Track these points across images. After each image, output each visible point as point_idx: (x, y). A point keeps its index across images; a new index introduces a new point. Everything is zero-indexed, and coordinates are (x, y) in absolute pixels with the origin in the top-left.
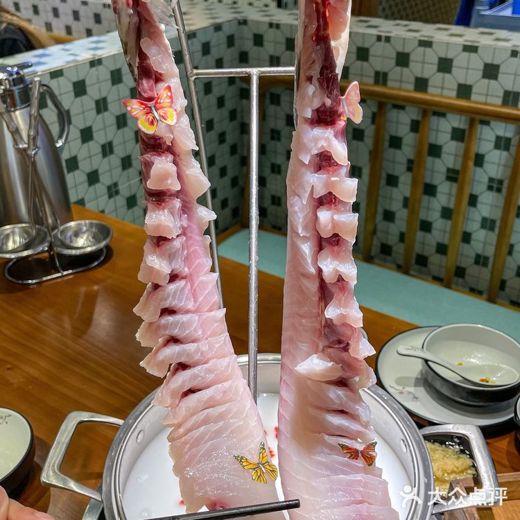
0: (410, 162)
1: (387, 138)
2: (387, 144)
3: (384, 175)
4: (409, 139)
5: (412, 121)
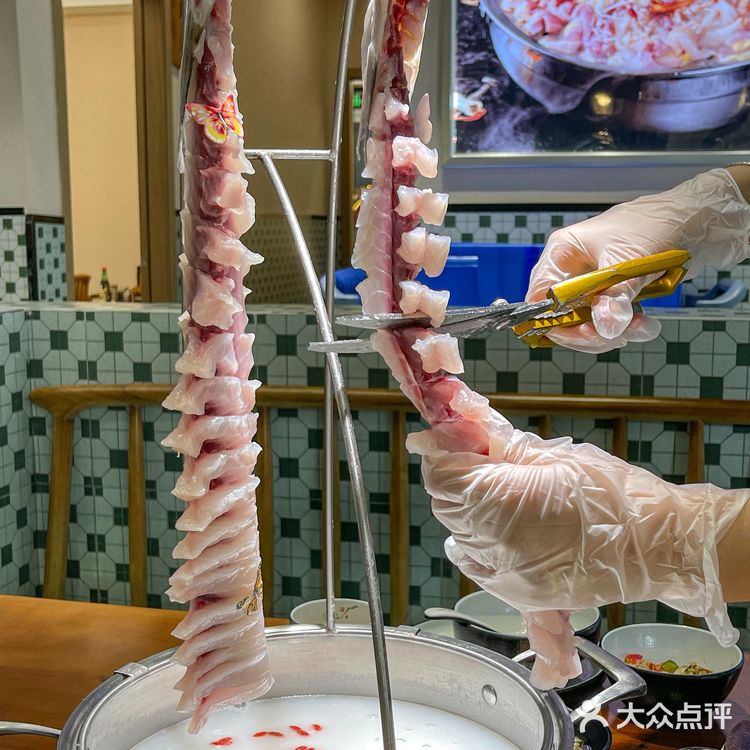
1: (276, 463)
4: (308, 460)
5: (310, 431)
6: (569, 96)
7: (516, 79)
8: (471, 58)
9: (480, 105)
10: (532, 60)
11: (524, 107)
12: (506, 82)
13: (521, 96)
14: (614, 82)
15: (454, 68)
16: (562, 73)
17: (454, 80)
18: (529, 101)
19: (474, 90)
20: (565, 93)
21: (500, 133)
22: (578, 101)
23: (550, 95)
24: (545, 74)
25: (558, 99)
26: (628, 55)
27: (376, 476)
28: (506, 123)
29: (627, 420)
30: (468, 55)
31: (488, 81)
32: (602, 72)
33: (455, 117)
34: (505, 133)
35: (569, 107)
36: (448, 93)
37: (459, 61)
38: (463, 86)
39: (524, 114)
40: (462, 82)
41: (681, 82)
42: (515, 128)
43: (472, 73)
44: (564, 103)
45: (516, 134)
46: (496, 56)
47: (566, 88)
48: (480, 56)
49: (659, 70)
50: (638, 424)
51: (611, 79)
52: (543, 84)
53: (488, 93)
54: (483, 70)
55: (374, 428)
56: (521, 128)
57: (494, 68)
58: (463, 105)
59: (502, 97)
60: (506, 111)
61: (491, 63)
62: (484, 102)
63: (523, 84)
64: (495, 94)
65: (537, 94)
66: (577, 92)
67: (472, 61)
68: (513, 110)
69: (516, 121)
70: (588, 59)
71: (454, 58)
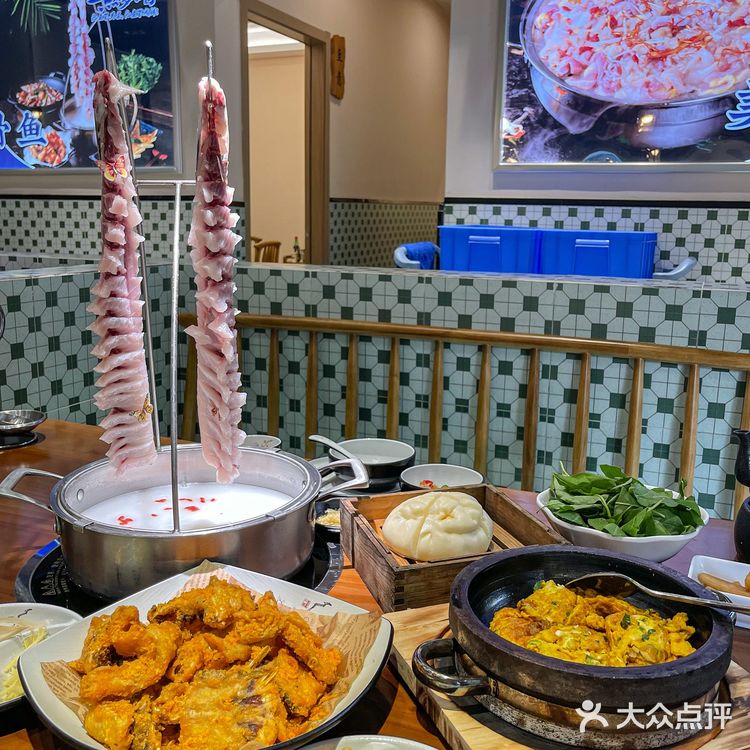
0: (344, 388)
1: (321, 367)
2: (321, 374)
3: (321, 406)
4: (341, 367)
5: (342, 348)
6: (585, 121)
7: (547, 108)
8: (516, 93)
9: (521, 127)
10: (560, 95)
11: (552, 130)
12: (540, 111)
13: (550, 121)
14: (619, 110)
15: (504, 100)
16: (581, 104)
17: (504, 109)
18: (556, 125)
19: (518, 117)
20: (583, 119)
21: (535, 148)
22: (591, 126)
23: (572, 120)
24: (569, 105)
25: (577, 123)
26: (630, 90)
27: (382, 379)
28: (539, 141)
29: (539, 350)
30: (514, 91)
31: (528, 110)
32: (610, 103)
33: (504, 136)
34: (538, 147)
35: (585, 129)
36: (500, 118)
37: (508, 95)
38: (510, 113)
39: (552, 134)
40: (509, 110)
41: (669, 110)
42: (545, 144)
43: (516, 104)
44: (581, 126)
45: (546, 149)
46: (534, 92)
47: (584, 115)
48: (523, 92)
49: (653, 101)
50: (549, 353)
51: (617, 108)
52: (567, 112)
53: (528, 118)
54: (524, 101)
55: (382, 349)
56: (550, 144)
57: (532, 101)
58: (509, 127)
59: (537, 122)
60: (540, 131)
61: (530, 97)
62: (524, 125)
63: (552, 112)
64: (532, 120)
65: (562, 120)
66: (590, 118)
67: (517, 96)
68: (544, 131)
69: (546, 139)
70: (600, 94)
71: (504, 93)
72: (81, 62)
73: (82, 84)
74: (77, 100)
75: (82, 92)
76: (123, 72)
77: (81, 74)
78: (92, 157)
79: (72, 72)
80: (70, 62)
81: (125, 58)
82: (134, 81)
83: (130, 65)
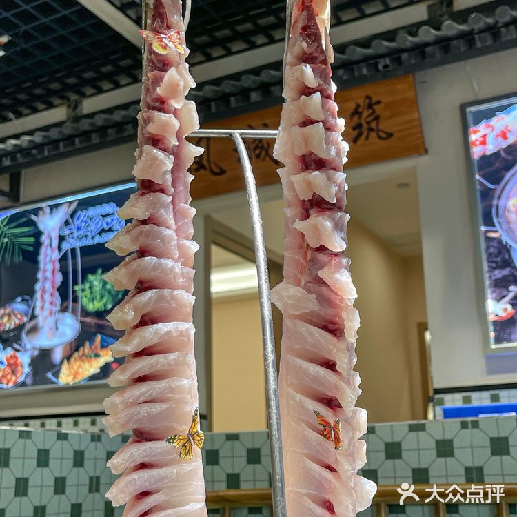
8: (499, 274)
9: (509, 307)
15: (486, 282)
17: (488, 291)
19: (504, 297)
30: (496, 272)
31: (514, 289)
33: (492, 318)
36: (485, 300)
37: (490, 277)
38: (495, 295)
40: (494, 292)
43: (500, 284)
48: (506, 272)
53: (515, 298)
61: (515, 276)
62: (512, 304)
67: (500, 277)
71: (486, 275)
72: (48, 285)
73: (47, 305)
74: (40, 321)
75: (46, 313)
76: (88, 291)
77: (47, 297)
78: (49, 375)
79: (38, 295)
80: (38, 286)
81: (91, 277)
82: (98, 297)
83: (96, 283)
